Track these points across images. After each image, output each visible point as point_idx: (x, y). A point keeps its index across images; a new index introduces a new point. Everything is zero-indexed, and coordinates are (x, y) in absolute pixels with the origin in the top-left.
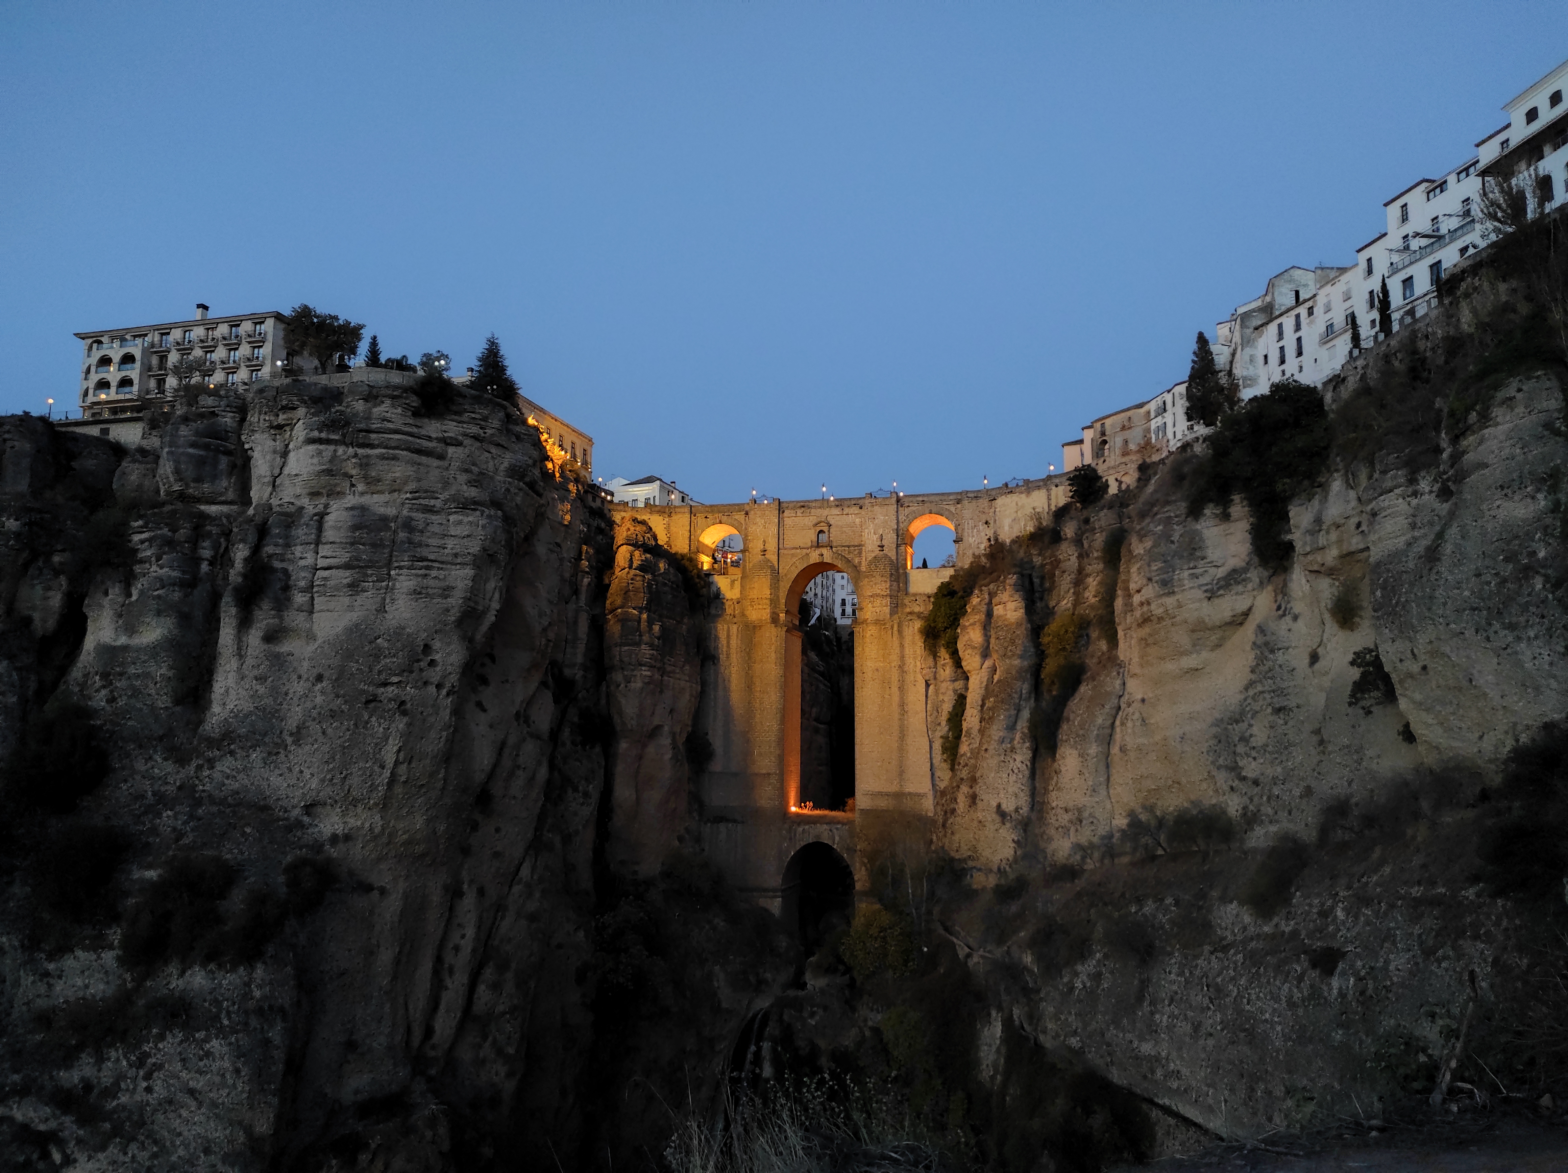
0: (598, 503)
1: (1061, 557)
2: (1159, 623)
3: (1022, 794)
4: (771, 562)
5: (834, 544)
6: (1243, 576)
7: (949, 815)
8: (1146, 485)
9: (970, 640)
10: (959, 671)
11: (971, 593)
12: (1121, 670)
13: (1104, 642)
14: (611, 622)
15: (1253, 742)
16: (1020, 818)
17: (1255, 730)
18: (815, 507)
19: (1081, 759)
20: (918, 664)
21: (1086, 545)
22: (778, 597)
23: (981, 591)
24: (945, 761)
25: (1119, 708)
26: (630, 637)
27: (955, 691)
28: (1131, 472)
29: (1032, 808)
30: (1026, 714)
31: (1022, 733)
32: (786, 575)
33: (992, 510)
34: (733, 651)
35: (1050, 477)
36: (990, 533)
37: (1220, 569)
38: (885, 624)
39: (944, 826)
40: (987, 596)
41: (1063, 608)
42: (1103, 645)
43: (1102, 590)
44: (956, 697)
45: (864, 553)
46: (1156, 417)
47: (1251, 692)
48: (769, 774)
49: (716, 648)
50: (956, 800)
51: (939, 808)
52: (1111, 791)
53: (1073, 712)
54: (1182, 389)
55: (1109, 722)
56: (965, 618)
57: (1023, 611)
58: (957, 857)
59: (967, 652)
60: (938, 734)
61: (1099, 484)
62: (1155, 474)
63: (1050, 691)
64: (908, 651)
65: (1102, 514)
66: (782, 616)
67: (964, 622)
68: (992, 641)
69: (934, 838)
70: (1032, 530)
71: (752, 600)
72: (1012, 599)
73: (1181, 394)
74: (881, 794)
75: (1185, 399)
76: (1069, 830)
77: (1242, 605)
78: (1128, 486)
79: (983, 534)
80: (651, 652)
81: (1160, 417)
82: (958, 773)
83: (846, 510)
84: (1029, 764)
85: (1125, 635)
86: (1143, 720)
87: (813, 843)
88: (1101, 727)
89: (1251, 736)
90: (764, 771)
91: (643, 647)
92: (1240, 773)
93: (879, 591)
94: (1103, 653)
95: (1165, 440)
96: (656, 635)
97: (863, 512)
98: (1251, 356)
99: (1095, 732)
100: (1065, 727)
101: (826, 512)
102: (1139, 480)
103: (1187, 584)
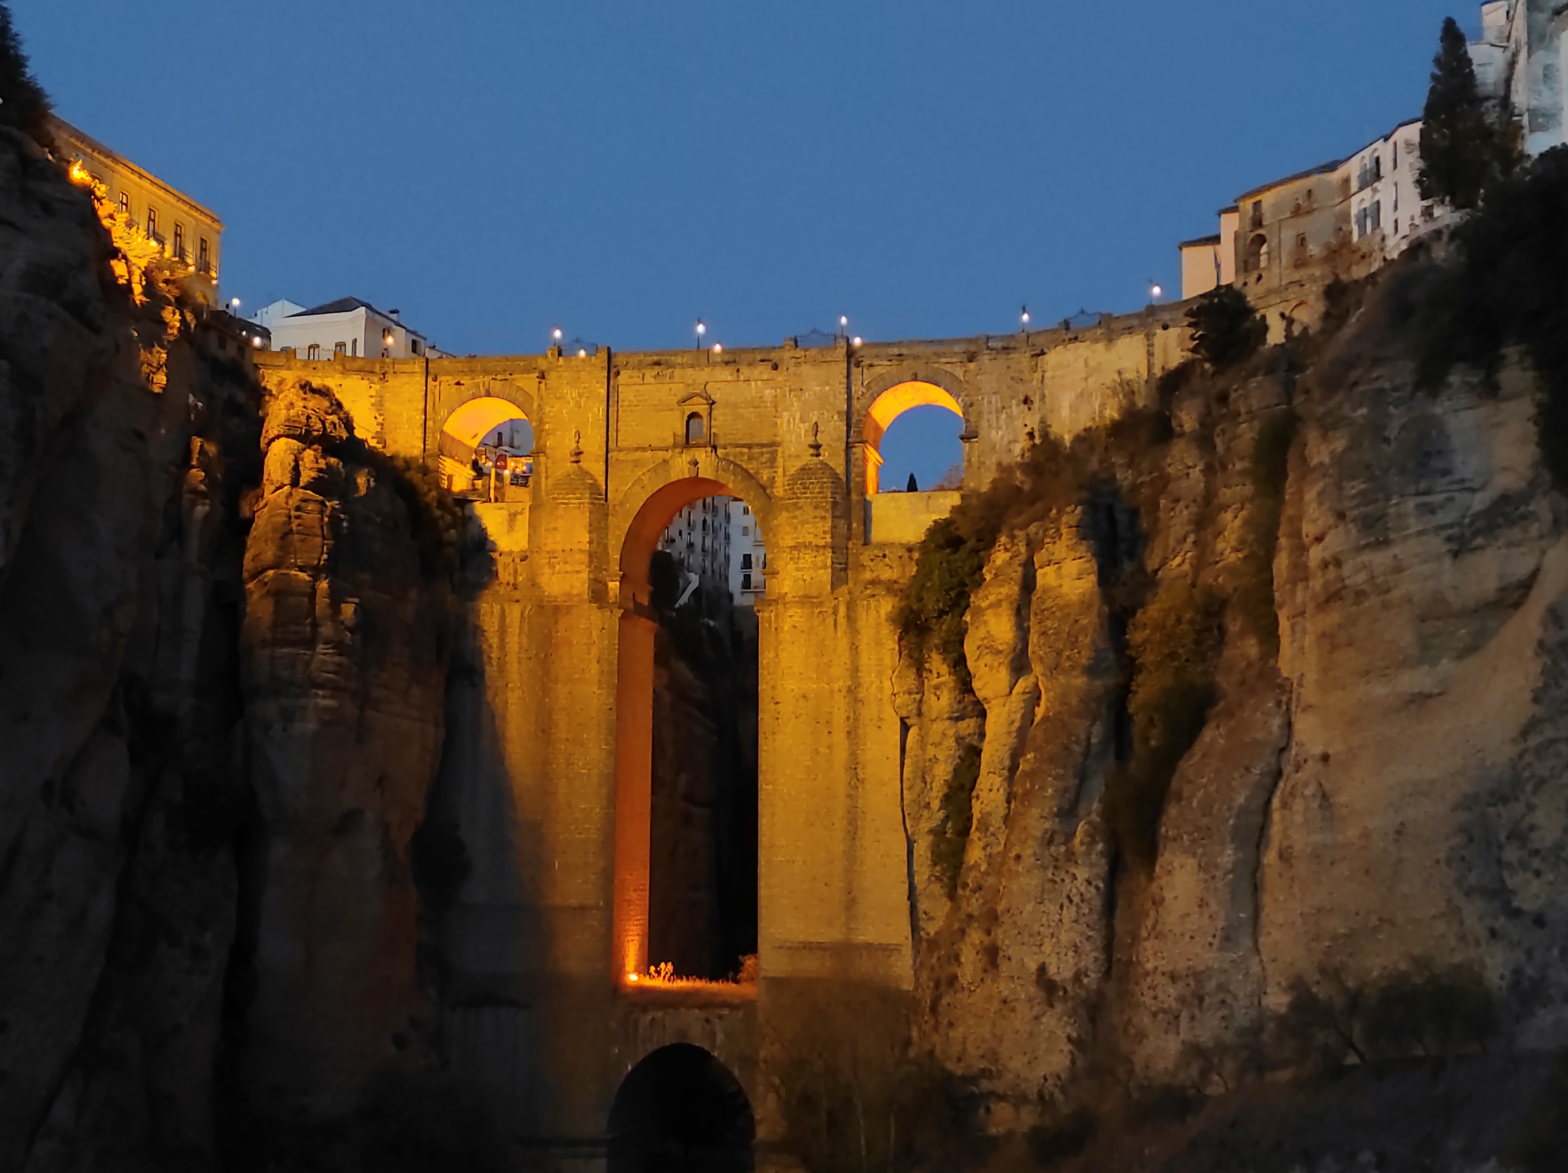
0: (231, 350)
1: (1170, 470)
2: (1357, 603)
3: (1088, 947)
4: (592, 477)
5: (721, 442)
6: (1522, 509)
7: (943, 988)
8: (1339, 327)
9: (989, 635)
10: (968, 698)
11: (993, 543)
12: (1284, 698)
13: (1253, 641)
14: (255, 596)
15: (1538, 840)
16: (1083, 993)
17: (1539, 817)
18: (682, 366)
19: (1202, 875)
20: (887, 684)
21: (1220, 448)
22: (606, 547)
23: (1012, 537)
24: (939, 879)
25: (1279, 774)
26: (293, 628)
27: (959, 739)
28: (1311, 299)
29: (1107, 974)
30: (1097, 786)
31: (1089, 823)
32: (622, 504)
33: (1038, 375)
34: (512, 659)
35: (1152, 310)
36: (1033, 421)
37: (1478, 496)
38: (821, 604)
39: (934, 1009)
40: (1023, 549)
41: (1174, 574)
42: (1251, 647)
43: (1251, 537)
44: (960, 752)
45: (780, 461)
46: (1361, 189)
47: (1533, 741)
48: (583, 908)
49: (478, 652)
50: (957, 958)
51: (924, 975)
52: (1262, 940)
53: (1190, 782)
54: (1413, 132)
55: (1260, 801)
56: (981, 593)
57: (1093, 578)
58: (959, 1072)
59: (981, 663)
60: (926, 825)
61: (1248, 325)
62: (1358, 305)
63: (1146, 739)
64: (867, 660)
65: (1253, 383)
66: (614, 586)
67: (980, 599)
68: (1033, 638)
69: (915, 1034)
70: (1116, 416)
71: (552, 554)
72: (1073, 555)
73: (1408, 144)
74: (808, 947)
75: (1417, 153)
76: (1177, 1017)
77: (1521, 568)
78: (1305, 329)
79: (1019, 424)
80: (337, 659)
81: (1368, 191)
82: (964, 904)
83: (745, 372)
84: (1101, 885)
85: (1293, 627)
86: (1325, 797)
87: (672, 1046)
88: (1243, 811)
89: (1532, 828)
90: (574, 902)
91: (320, 648)
92: (1509, 902)
93: (810, 538)
94: (1250, 665)
95: (1378, 238)
96: (349, 623)
97: (780, 377)
98: (1547, 68)
99: (1231, 822)
100: (1173, 811)
101: (703, 375)
102: (1327, 316)
103: (1414, 525)
